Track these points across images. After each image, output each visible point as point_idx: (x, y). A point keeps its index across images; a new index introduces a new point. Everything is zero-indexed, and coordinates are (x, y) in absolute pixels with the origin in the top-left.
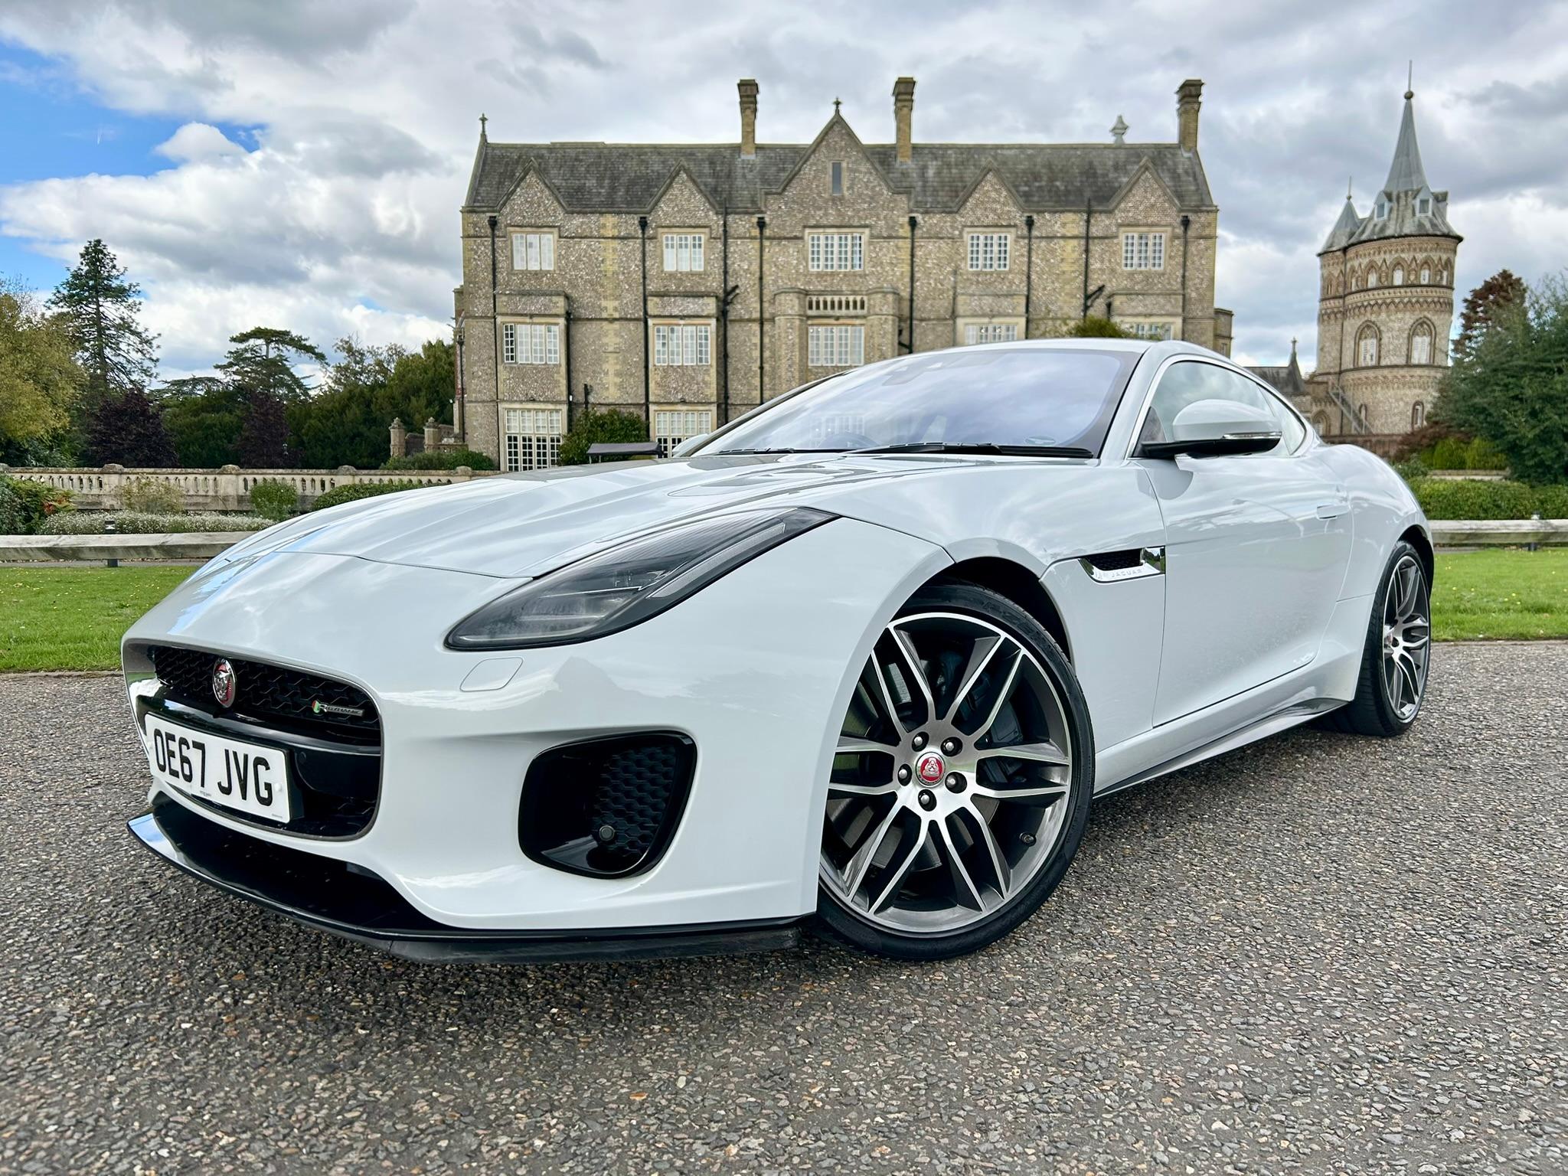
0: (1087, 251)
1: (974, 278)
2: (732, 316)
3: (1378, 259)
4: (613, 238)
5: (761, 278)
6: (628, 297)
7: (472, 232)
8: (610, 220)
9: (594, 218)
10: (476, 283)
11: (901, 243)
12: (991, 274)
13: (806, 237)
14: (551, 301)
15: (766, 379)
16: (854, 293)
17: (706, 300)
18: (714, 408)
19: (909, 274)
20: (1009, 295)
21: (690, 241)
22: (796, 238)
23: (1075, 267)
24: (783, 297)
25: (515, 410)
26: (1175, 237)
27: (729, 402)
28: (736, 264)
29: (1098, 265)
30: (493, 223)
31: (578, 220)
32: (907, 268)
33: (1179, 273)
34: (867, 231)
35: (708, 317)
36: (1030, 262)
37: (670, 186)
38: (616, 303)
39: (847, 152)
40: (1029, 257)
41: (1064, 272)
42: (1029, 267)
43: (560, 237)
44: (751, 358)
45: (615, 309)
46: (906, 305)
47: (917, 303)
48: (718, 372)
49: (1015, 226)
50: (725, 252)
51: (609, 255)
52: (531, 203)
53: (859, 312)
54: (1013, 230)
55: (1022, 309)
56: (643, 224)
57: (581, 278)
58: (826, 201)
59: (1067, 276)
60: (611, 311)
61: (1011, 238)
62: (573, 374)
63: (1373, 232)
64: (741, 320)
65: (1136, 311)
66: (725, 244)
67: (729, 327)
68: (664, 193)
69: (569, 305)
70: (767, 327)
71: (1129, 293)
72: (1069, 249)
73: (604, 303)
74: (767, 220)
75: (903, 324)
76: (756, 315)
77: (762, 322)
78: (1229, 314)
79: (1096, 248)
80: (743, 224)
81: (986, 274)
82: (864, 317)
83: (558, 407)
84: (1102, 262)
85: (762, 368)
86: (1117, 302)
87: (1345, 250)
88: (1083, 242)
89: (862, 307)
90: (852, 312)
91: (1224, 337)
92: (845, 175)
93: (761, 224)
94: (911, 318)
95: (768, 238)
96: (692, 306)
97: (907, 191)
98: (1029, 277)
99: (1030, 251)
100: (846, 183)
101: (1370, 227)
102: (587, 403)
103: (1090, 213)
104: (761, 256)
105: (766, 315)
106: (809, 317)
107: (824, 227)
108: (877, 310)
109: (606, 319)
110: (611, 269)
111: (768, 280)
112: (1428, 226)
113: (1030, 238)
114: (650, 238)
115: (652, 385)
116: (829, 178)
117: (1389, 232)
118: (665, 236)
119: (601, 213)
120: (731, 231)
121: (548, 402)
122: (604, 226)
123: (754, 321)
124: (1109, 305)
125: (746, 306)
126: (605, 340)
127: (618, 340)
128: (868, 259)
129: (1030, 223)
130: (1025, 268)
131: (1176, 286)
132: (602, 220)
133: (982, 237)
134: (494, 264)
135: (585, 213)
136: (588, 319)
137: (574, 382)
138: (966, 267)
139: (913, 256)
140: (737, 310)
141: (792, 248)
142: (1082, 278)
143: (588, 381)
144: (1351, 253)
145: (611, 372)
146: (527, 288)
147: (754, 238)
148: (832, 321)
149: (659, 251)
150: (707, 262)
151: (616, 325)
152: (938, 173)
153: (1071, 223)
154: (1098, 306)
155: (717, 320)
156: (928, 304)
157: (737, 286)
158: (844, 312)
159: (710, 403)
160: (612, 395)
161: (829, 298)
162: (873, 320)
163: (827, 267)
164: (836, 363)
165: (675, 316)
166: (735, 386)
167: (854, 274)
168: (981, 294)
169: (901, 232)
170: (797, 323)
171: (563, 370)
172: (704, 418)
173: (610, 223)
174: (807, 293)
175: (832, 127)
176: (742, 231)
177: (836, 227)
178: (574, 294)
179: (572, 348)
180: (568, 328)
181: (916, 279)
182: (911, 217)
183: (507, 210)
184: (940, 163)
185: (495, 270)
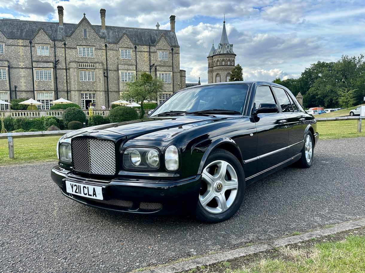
0: (150, 55)
1: (123, 60)
2: (58, 67)
3: (219, 59)
4: (22, 46)
5: (65, 58)
6: (27, 62)
9: (16, 40)
11: (103, 51)
12: (127, 60)
13: (78, 48)
14: (3, 63)
15: (68, 84)
16: (91, 63)
17: (50, 63)
18: (53, 92)
19: (106, 59)
20: (131, 65)
21: (45, 48)
22: (75, 48)
23: (147, 59)
24: (71, 63)
26: (170, 53)
27: (58, 90)
28: (58, 54)
29: (153, 59)
31: (11, 41)
32: (105, 57)
33: (172, 61)
34: (94, 47)
35: (50, 68)
37: (38, 33)
39: (87, 27)
40: (136, 56)
41: (145, 60)
42: (136, 58)
43: (5, 45)
44: (64, 79)
45: (23, 65)
46: (105, 66)
47: (109, 66)
48: (54, 82)
49: (132, 48)
50: (55, 51)
51: (21, 50)
53: (93, 68)
55: (135, 69)
56: (31, 43)
57: (13, 56)
58: (83, 39)
59: (145, 61)
60: (22, 66)
61: (131, 51)
62: (11, 83)
63: (218, 53)
64: (60, 69)
65: (162, 70)
66: (55, 49)
67: (57, 70)
68: (37, 34)
69: (9, 64)
70: (68, 71)
71: (160, 66)
72: (146, 54)
73: (20, 63)
74: (66, 43)
75: (105, 71)
76: (65, 68)
77: (66, 69)
78: (185, 71)
79: (152, 55)
80: (59, 44)
81: (126, 59)
82: (94, 69)
83: (7, 92)
84: (154, 58)
85: (67, 81)
86: (158, 68)
87: (212, 57)
88: (149, 53)
89: (94, 67)
90: (91, 68)
91: (184, 77)
92: (87, 32)
93: (65, 44)
94: (107, 70)
95: (67, 48)
96: (46, 65)
97: (104, 38)
98: (136, 61)
99: (136, 54)
100: (88, 35)
101: (217, 52)
102: (16, 91)
103: (150, 46)
104: (65, 52)
105: (67, 68)
106: (79, 69)
107: (82, 46)
108: (97, 67)
109: (21, 68)
110: (22, 54)
111: (67, 59)
112: (229, 52)
113: (136, 51)
114: (33, 46)
115: (35, 86)
116: (83, 33)
117: (221, 53)
118: (36, 46)
119: (18, 39)
120: (57, 46)
121: (3, 90)
122: (19, 43)
123: (64, 69)
124: (156, 69)
125: (62, 65)
126: (20, 73)
127: (24, 74)
128: (95, 54)
129: (136, 48)
131: (171, 65)
132: (18, 41)
133: (124, 50)
135: (13, 39)
136: (15, 68)
137: (11, 85)
138: (121, 57)
139: (106, 54)
140: (59, 66)
141: (74, 51)
142: (149, 61)
143: (16, 85)
144: (214, 57)
145: (23, 82)
147: (63, 48)
148: (86, 70)
149: (35, 50)
150: (50, 53)
151: (24, 70)
152: (113, 34)
153: (145, 48)
154: (153, 69)
155: (53, 69)
156: (111, 66)
157: (59, 60)
158: (89, 67)
159: (52, 91)
160: (23, 88)
161: (84, 64)
162: (97, 70)
163: (84, 56)
164: (87, 80)
165: (41, 68)
166: (60, 86)
167: (91, 58)
168: (124, 64)
169: (103, 48)
170: (76, 70)
171: (8, 81)
172: (51, 95)
173: (20, 42)
174: (78, 62)
175: (83, 20)
176: (59, 46)
177: (86, 46)
178: (11, 61)
179: (11, 75)
180: (9, 70)
181: (108, 60)
182: (105, 44)
184: (113, 31)
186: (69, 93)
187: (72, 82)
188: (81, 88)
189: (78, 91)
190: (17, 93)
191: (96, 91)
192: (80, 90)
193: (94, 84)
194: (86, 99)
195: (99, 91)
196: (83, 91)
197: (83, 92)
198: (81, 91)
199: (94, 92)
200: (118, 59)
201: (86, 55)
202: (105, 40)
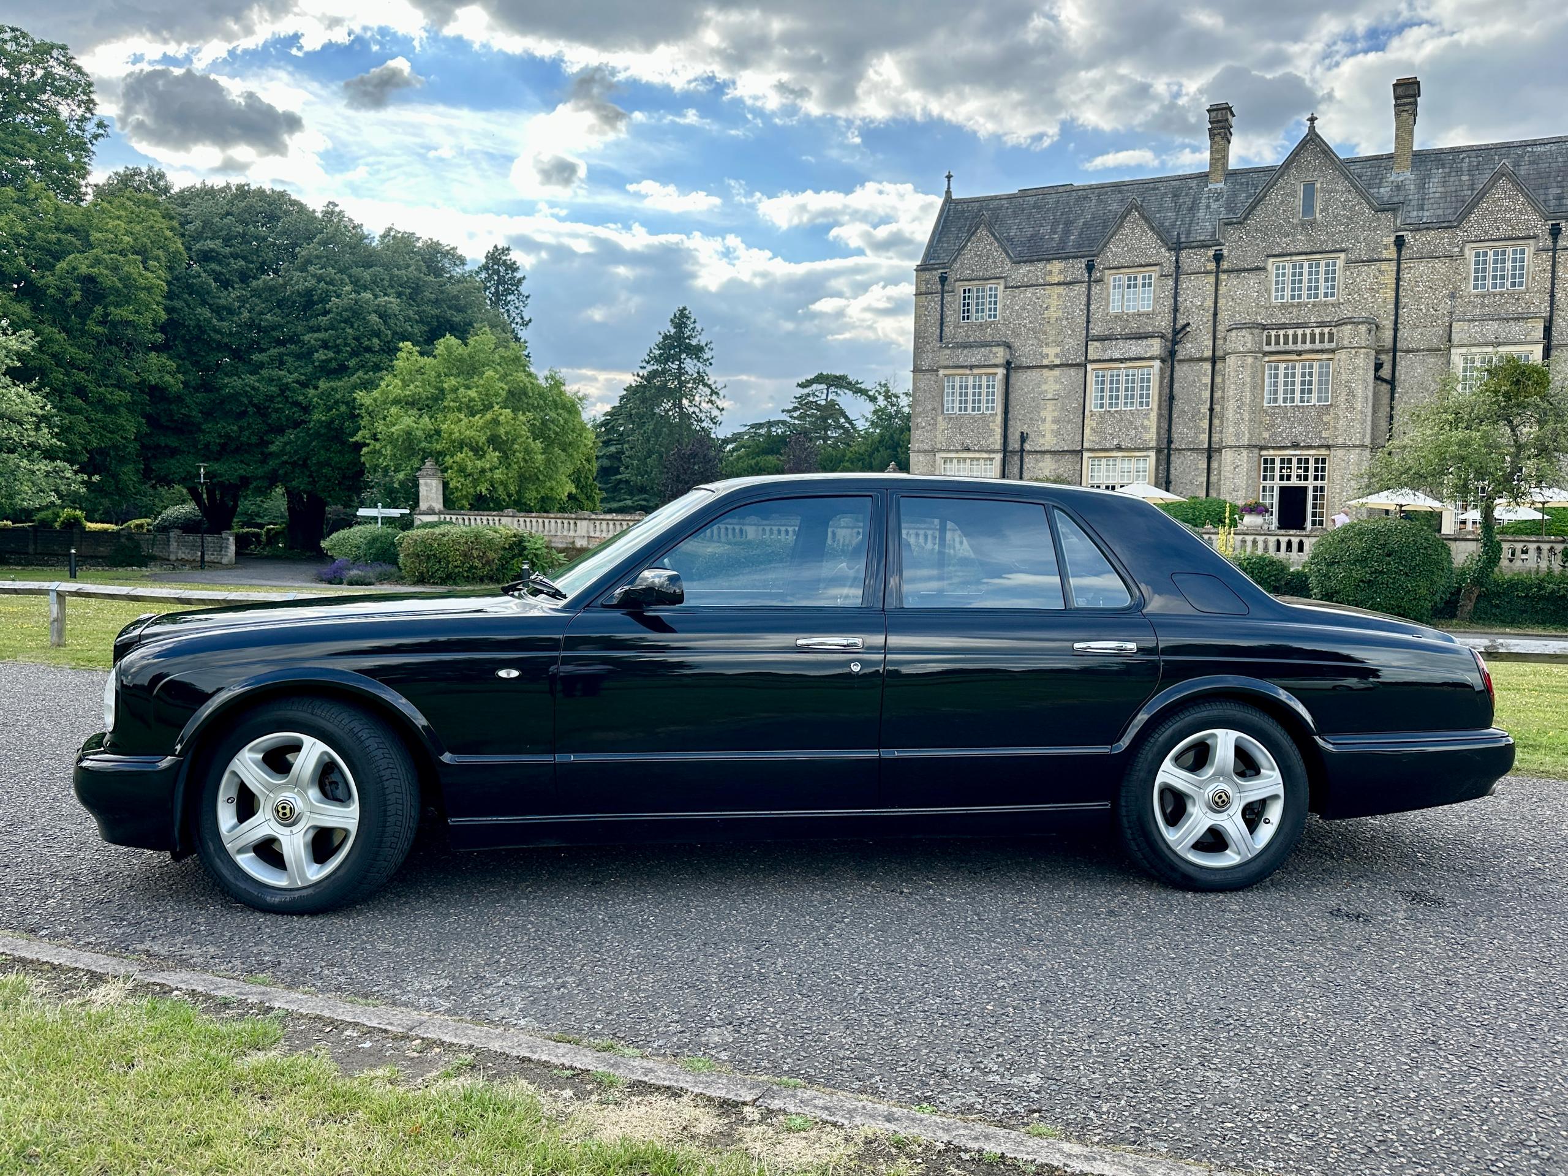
1: (1478, 301)
2: (1180, 355)
4: (1059, 284)
5: (1215, 314)
6: (1071, 343)
7: (923, 289)
8: (1056, 266)
9: (1041, 265)
11: (1384, 266)
12: (1502, 295)
13: (1270, 267)
14: (991, 351)
15: (1216, 422)
16: (1321, 324)
17: (1150, 341)
18: (1153, 454)
19: (1393, 300)
20: (1521, 318)
21: (1140, 281)
22: (1258, 269)
24: (1234, 333)
25: (951, 459)
27: (1173, 446)
28: (1187, 300)
30: (943, 279)
31: (1024, 269)
32: (1391, 294)
34: (1342, 255)
35: (1151, 358)
36: (1553, 278)
37: (1121, 226)
38: (1058, 349)
39: (1321, 171)
40: (1553, 272)
42: (1553, 284)
43: (1006, 288)
44: (1200, 399)
45: (1057, 355)
46: (1388, 335)
47: (1403, 333)
48: (1160, 416)
49: (1535, 237)
50: (1176, 288)
51: (1054, 302)
52: (980, 256)
53: (1326, 345)
54: (1531, 242)
55: (1539, 334)
56: (1090, 268)
57: (1024, 326)
58: (1294, 227)
60: (1052, 358)
61: (1529, 251)
62: (1010, 423)
64: (1191, 360)
66: (1176, 281)
67: (1177, 366)
68: (1114, 234)
69: (1011, 354)
70: (1219, 366)
73: (1045, 350)
74: (1225, 252)
75: (1383, 357)
76: (1208, 353)
77: (1214, 361)
80: (1195, 259)
81: (1495, 295)
82: (1333, 351)
83: (992, 456)
85: (1211, 410)
89: (1331, 340)
90: (1318, 346)
92: (1319, 195)
93: (1218, 258)
94: (1395, 350)
95: (1224, 272)
96: (1134, 348)
97: (1395, 208)
98: (1552, 296)
99: (1554, 266)
100: (1319, 206)
102: (1022, 450)
104: (1216, 290)
105: (1219, 353)
106: (1265, 354)
107: (1291, 255)
108: (1346, 343)
109: (1046, 366)
110: (1055, 315)
111: (1223, 315)
113: (1554, 250)
114: (1096, 281)
115: (1087, 431)
116: (1299, 202)
118: (1110, 278)
119: (1048, 260)
120: (1185, 267)
121: (982, 451)
122: (1051, 272)
123: (1205, 360)
125: (1198, 345)
126: (1044, 387)
127: (1058, 387)
128: (1342, 287)
129: (1555, 232)
130: (1548, 285)
132: (1049, 267)
133: (1490, 253)
135: (1032, 261)
136: (1029, 367)
137: (1011, 430)
138: (1469, 288)
139: (1398, 279)
140: (1187, 349)
141: (1252, 279)
143: (1025, 429)
145: (1049, 419)
146: (971, 340)
147: (1210, 272)
148: (1295, 357)
149: (1104, 295)
150: (1157, 300)
151: (1057, 372)
155: (1163, 361)
156: (1417, 335)
157: (1188, 324)
158: (1308, 346)
159: (1148, 449)
160: (1049, 441)
161: (1291, 332)
162: (1342, 355)
163: (1293, 297)
164: (1297, 402)
165: (1116, 360)
166: (1182, 432)
167: (1326, 304)
168: (1484, 319)
169: (1385, 254)
170: (1250, 360)
171: (999, 419)
172: (1141, 465)
173: (1056, 269)
174: (1264, 327)
175: (1304, 145)
176: (1196, 265)
177: (1306, 254)
178: (1016, 343)
179: (1011, 396)
180: (1007, 377)
181: (1401, 305)
182: (1397, 237)
183: (957, 265)
184: (1447, 170)
185: (942, 324)
186: (1215, 456)
187: (1230, 414)
188: (1266, 435)
189: (1250, 447)
190: (1026, 459)
191: (1328, 447)
192: (1263, 443)
193: (1325, 418)
194: (1285, 483)
195: (1345, 446)
196: (1273, 448)
197: (1272, 452)
198: (1262, 448)
199: (1323, 452)
200: (1453, 296)
201: (1305, 293)
202: (1395, 218)
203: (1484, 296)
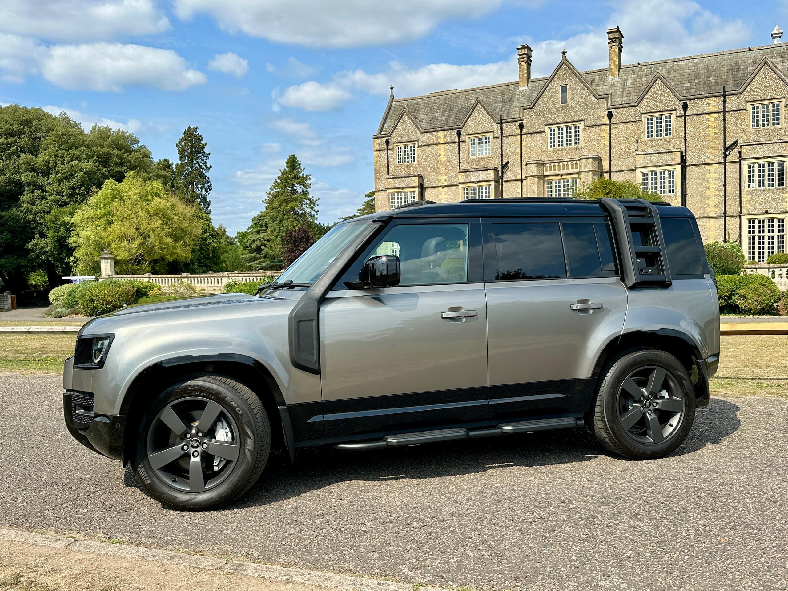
0: (725, 120)
1: (650, 143)
2: (505, 178)
4: (444, 143)
5: (521, 157)
6: (452, 173)
7: (378, 148)
8: (442, 134)
9: (435, 134)
10: (380, 173)
11: (603, 127)
12: (661, 140)
13: (546, 131)
14: (412, 180)
16: (571, 160)
17: (489, 172)
19: (608, 145)
20: (671, 152)
21: (484, 141)
22: (541, 132)
23: (718, 130)
28: (508, 150)
29: (732, 128)
30: (387, 142)
31: (427, 136)
32: (607, 142)
34: (582, 123)
35: (490, 181)
36: (685, 130)
37: (473, 112)
38: (446, 177)
39: (570, 79)
40: (685, 127)
41: (709, 135)
42: (685, 134)
43: (418, 146)
45: (445, 180)
46: (607, 163)
47: (614, 162)
49: (676, 110)
51: (442, 153)
52: (405, 130)
53: (575, 170)
54: (674, 112)
55: (678, 160)
56: (459, 134)
57: (429, 166)
58: (558, 109)
59: (711, 137)
60: (443, 181)
61: (673, 117)
64: (511, 181)
65: (758, 156)
66: (502, 140)
67: (504, 183)
68: (470, 116)
69: (423, 180)
70: (525, 183)
71: (752, 144)
72: (712, 119)
73: (440, 178)
74: (524, 124)
75: (605, 175)
76: (519, 177)
77: (521, 180)
79: (730, 118)
80: (511, 128)
81: (657, 140)
82: (578, 173)
84: (736, 125)
86: (745, 150)
88: (722, 114)
89: (577, 168)
90: (570, 171)
92: (569, 92)
93: (521, 127)
94: (610, 171)
95: (525, 134)
96: (481, 176)
97: (606, 97)
98: (685, 140)
99: (685, 124)
100: (570, 97)
103: (725, 96)
104: (521, 144)
105: (524, 177)
106: (545, 176)
107: (557, 124)
108: (583, 169)
109: (440, 186)
110: (443, 159)
111: (525, 157)
113: (685, 116)
114: (463, 141)
116: (559, 96)
118: (469, 139)
119: (438, 131)
120: (505, 132)
122: (440, 137)
123: (517, 180)
124: (740, 153)
125: (514, 173)
126: (440, 197)
127: (447, 196)
128: (583, 139)
129: (685, 107)
130: (683, 134)
132: (439, 134)
133: (654, 119)
134: (388, 163)
135: (430, 132)
136: (430, 187)
138: (645, 137)
139: (610, 134)
140: (509, 175)
141: (538, 137)
142: (722, 136)
146: (403, 174)
147: (517, 135)
148: (560, 177)
149: (467, 149)
150: (492, 150)
151: (446, 189)
152: (633, 82)
153: (712, 104)
154: (733, 155)
155: (497, 181)
156: (620, 162)
157: (508, 162)
158: (566, 171)
161: (557, 164)
163: (559, 146)
165: (473, 182)
167: (575, 149)
168: (651, 153)
169: (603, 121)
173: (442, 136)
174: (544, 163)
175: (561, 66)
176: (510, 132)
177: (564, 123)
178: (425, 175)
180: (422, 192)
181: (612, 147)
182: (609, 112)
183: (393, 135)
184: (636, 76)
185: (388, 166)
200: (637, 141)
201: (565, 143)
202: (608, 102)
203: (652, 141)
